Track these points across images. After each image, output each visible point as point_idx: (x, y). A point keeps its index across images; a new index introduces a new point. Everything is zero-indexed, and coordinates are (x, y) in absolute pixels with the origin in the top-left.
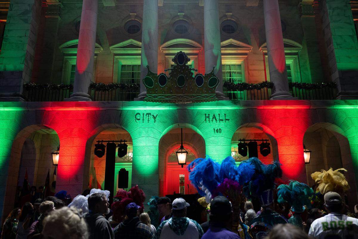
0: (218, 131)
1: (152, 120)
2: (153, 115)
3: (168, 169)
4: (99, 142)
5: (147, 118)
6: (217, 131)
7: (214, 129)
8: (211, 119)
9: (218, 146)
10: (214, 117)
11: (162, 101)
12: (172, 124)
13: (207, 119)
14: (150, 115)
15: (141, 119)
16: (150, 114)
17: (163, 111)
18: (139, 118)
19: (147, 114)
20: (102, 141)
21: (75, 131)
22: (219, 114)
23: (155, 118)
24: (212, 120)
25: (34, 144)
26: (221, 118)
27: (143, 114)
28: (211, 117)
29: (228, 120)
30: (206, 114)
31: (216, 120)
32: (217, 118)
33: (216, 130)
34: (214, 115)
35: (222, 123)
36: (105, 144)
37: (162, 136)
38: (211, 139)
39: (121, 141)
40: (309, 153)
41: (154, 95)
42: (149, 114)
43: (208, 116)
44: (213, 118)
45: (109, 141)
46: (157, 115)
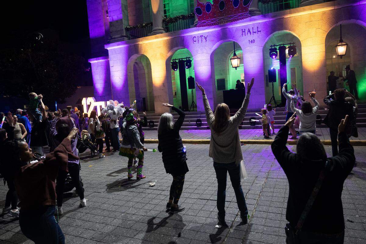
0: (253, 41)
1: (204, 40)
2: (205, 37)
4: (173, 60)
5: (201, 39)
6: (251, 42)
7: (249, 41)
8: (246, 33)
9: (253, 54)
10: (249, 31)
11: (209, 25)
12: (218, 41)
13: (244, 33)
14: (202, 37)
15: (197, 40)
16: (202, 36)
17: (211, 32)
18: (195, 40)
19: (200, 36)
20: (175, 60)
21: (158, 55)
22: (253, 28)
23: (206, 38)
24: (247, 34)
26: (254, 31)
27: (198, 37)
28: (246, 31)
29: (260, 31)
30: (242, 30)
31: (250, 33)
32: (251, 31)
33: (250, 41)
34: (249, 29)
35: (255, 35)
36: (177, 61)
37: (212, 51)
38: (247, 49)
39: (187, 58)
41: (203, 21)
42: (201, 36)
43: (244, 31)
44: (248, 32)
45: (179, 59)
46: (207, 36)
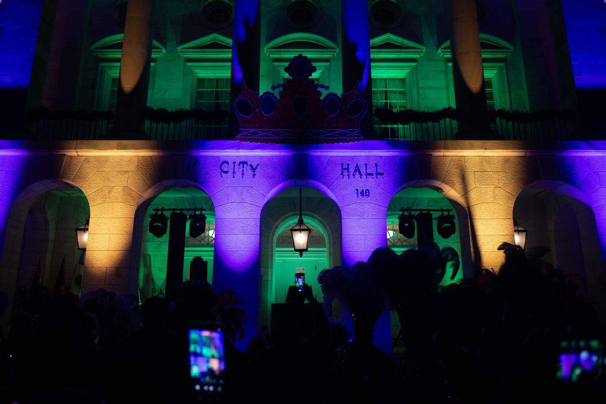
0: (365, 193)
1: (249, 172)
2: (251, 165)
3: (276, 258)
4: (157, 210)
5: (241, 170)
6: (362, 193)
7: (357, 190)
8: (352, 174)
9: (364, 220)
10: (357, 169)
11: (265, 143)
12: (284, 181)
13: (346, 173)
14: (245, 165)
15: (231, 171)
16: (246, 163)
17: (269, 158)
18: (226, 170)
19: (241, 163)
20: (163, 209)
21: (118, 190)
22: (366, 165)
23: (253, 169)
24: (354, 175)
25: (46, 213)
26: (369, 171)
27: (234, 163)
28: (352, 170)
29: (382, 174)
30: (342, 165)
31: (361, 174)
32: (363, 170)
33: (359, 192)
34: (357, 166)
35: (370, 179)
36: (168, 214)
37: (265, 201)
38: (351, 207)
39: (196, 209)
40: (525, 234)
41: (254, 130)
42: (243, 163)
43: (346, 167)
44: (355, 171)
45: (174, 210)
46: (258, 165)
